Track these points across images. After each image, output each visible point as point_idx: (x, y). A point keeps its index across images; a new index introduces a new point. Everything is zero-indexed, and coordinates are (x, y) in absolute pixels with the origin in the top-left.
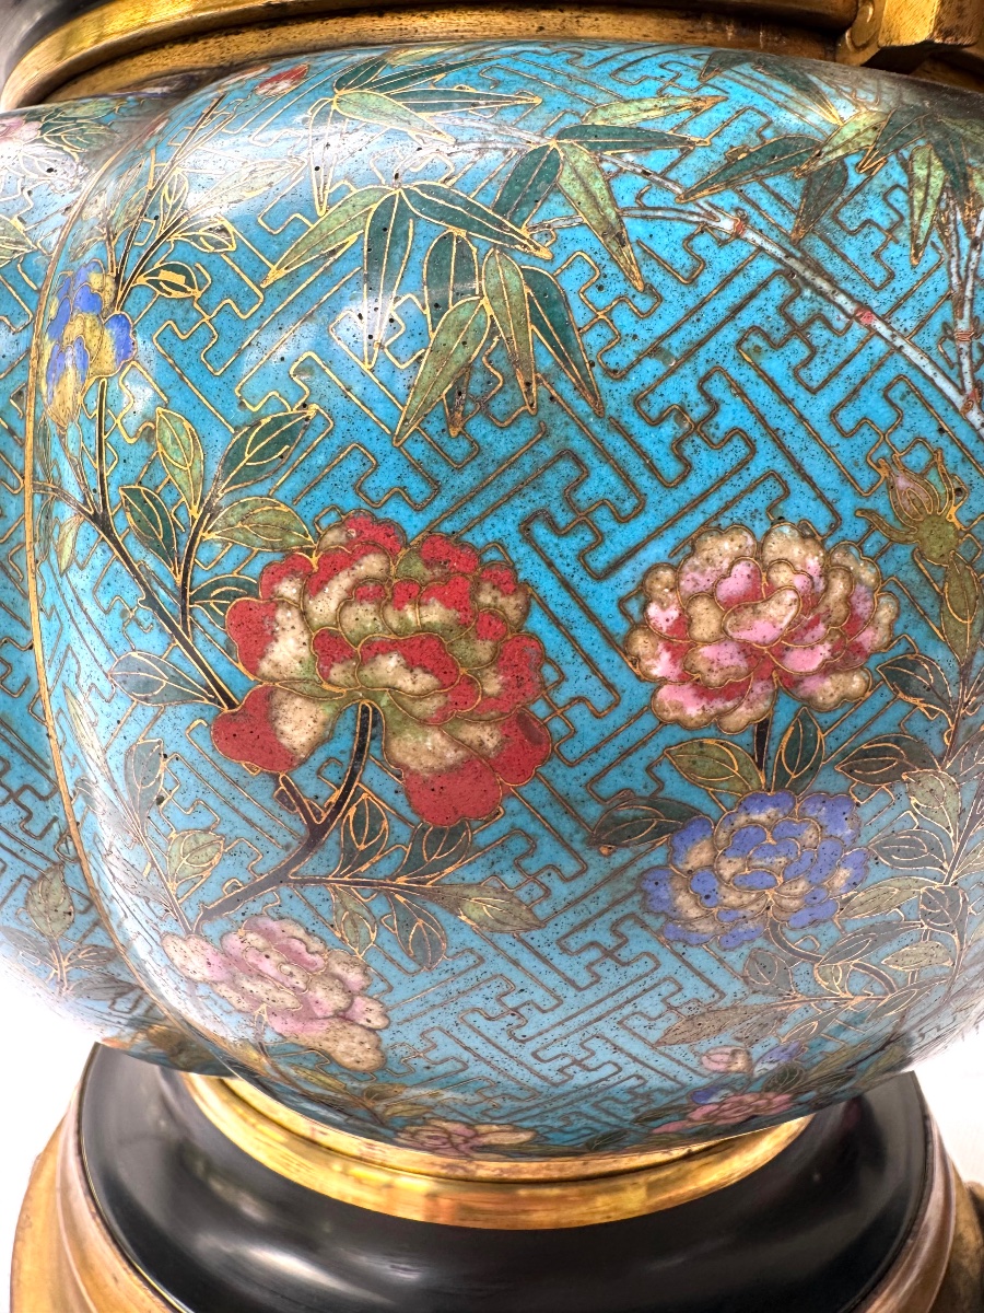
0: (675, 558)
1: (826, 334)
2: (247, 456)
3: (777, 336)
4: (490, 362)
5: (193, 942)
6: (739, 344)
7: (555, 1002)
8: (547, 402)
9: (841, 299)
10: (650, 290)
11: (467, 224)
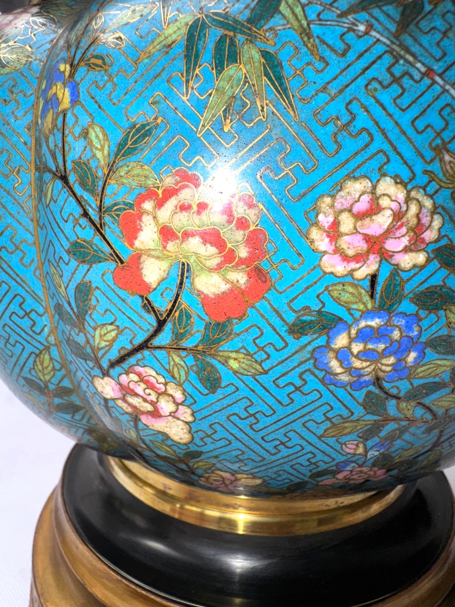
0: (332, 192)
1: (411, 82)
2: (129, 143)
3: (385, 83)
4: (244, 96)
5: (106, 379)
6: (366, 86)
7: (272, 412)
8: (271, 115)
9: (419, 65)
10: (322, 59)
11: (234, 30)
